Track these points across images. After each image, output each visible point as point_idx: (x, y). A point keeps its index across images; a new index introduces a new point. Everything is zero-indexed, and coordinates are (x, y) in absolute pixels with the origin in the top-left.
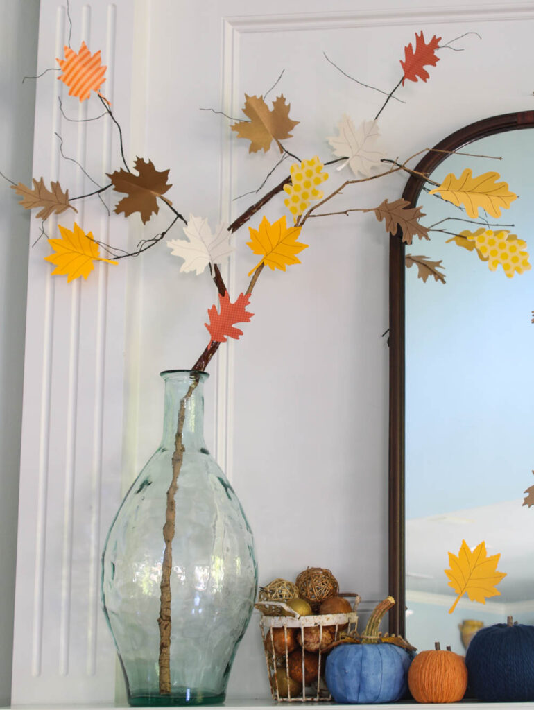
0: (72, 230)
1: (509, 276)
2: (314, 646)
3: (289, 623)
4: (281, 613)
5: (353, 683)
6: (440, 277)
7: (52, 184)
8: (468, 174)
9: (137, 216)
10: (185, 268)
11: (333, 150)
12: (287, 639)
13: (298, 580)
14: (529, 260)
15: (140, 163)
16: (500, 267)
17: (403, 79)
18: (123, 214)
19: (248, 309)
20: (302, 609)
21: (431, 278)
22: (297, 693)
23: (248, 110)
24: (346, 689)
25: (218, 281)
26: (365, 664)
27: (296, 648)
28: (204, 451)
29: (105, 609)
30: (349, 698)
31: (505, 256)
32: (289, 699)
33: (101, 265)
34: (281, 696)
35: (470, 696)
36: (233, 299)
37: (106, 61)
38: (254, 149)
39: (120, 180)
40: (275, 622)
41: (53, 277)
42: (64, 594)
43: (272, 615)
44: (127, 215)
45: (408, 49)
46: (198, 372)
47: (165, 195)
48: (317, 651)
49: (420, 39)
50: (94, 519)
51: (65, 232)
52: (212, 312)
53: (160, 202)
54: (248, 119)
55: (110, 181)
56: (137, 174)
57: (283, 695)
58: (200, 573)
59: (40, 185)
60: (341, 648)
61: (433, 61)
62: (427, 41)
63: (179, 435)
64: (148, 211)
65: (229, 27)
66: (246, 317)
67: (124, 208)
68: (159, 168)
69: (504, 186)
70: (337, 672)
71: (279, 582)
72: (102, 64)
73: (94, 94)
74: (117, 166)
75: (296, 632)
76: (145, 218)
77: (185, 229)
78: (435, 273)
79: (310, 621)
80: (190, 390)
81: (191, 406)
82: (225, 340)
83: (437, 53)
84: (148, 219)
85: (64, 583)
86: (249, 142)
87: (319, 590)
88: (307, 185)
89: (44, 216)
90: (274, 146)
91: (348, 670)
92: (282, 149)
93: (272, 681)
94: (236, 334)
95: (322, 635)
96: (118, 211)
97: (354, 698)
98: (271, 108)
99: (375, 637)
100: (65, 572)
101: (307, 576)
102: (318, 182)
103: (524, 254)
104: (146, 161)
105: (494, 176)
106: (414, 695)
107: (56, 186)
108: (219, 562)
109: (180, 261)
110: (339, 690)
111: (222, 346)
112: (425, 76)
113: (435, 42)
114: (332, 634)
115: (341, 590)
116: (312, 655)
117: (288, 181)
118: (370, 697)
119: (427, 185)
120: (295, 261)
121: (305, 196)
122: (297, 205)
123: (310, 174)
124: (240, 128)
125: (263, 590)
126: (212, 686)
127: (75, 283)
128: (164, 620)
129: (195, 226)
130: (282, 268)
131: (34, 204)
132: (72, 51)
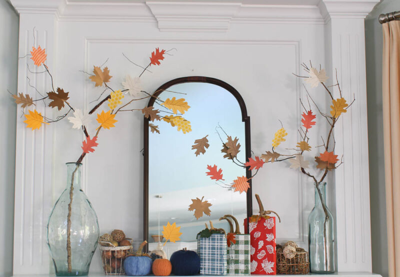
0: (34, 112)
1: (184, 133)
2: (120, 257)
3: (111, 249)
4: (108, 245)
5: (135, 269)
6: (158, 131)
7: (26, 95)
8: (174, 98)
9: (56, 108)
10: (74, 127)
11: (124, 86)
12: (110, 254)
13: (112, 234)
14: (191, 128)
15: (59, 90)
16: (181, 130)
17: (150, 64)
18: (51, 107)
19: (96, 142)
20: (115, 244)
21: (155, 132)
22: (113, 272)
23: (95, 71)
24: (132, 271)
25: (85, 132)
26: (139, 263)
27: (113, 257)
28: (81, 190)
29: (49, 244)
30: (133, 274)
31: (183, 126)
32: (111, 274)
33: (43, 125)
34: (108, 273)
35: (173, 273)
36: (91, 138)
37: (47, 53)
38: (97, 85)
39: (51, 95)
40: (106, 248)
41: (26, 128)
42: (31, 237)
43: (105, 246)
44: (53, 107)
45: (153, 54)
46: (79, 163)
47: (67, 101)
48: (120, 258)
49: (157, 50)
50: (41, 212)
51: (31, 112)
52: (84, 143)
53: (65, 103)
54: (95, 75)
55: (47, 95)
56: (57, 93)
57: (109, 272)
58: (82, 232)
59: (21, 95)
60: (130, 257)
61: (162, 58)
62: (160, 51)
63: (72, 185)
64: (60, 106)
65: (86, 41)
66: (96, 145)
67: (52, 105)
68: (65, 91)
69: (186, 103)
70: (129, 266)
71: (106, 235)
72: (45, 54)
73: (42, 64)
74: (51, 90)
75: (113, 252)
76: (59, 109)
77: (74, 113)
78: (156, 130)
79: (119, 248)
80: (76, 169)
81: (77, 174)
82: (88, 152)
83: (164, 55)
84: (60, 109)
85: (31, 234)
86: (95, 83)
87: (119, 237)
88: (117, 99)
89: (24, 106)
90: (103, 84)
91: (133, 265)
92: (106, 86)
93: (104, 268)
94: (92, 150)
95: (122, 253)
96: (50, 106)
97: (135, 274)
98: (103, 71)
99: (140, 254)
100: (31, 230)
101: (115, 233)
102: (120, 98)
103: (189, 126)
104: (61, 89)
105: (184, 100)
106: (154, 273)
107: (27, 96)
108: (87, 228)
109: (72, 124)
110: (130, 271)
111: (87, 154)
112: (159, 63)
113: (163, 52)
114: (125, 252)
115: (126, 237)
116: (119, 259)
117: (109, 97)
118: (140, 274)
119: (156, 101)
120: (113, 126)
121: (116, 103)
122: (113, 106)
123: (117, 95)
124: (92, 78)
125: (101, 237)
126: (85, 269)
127: (33, 131)
128: (68, 247)
129: (77, 112)
130: (108, 128)
131: (19, 102)
132: (35, 49)
